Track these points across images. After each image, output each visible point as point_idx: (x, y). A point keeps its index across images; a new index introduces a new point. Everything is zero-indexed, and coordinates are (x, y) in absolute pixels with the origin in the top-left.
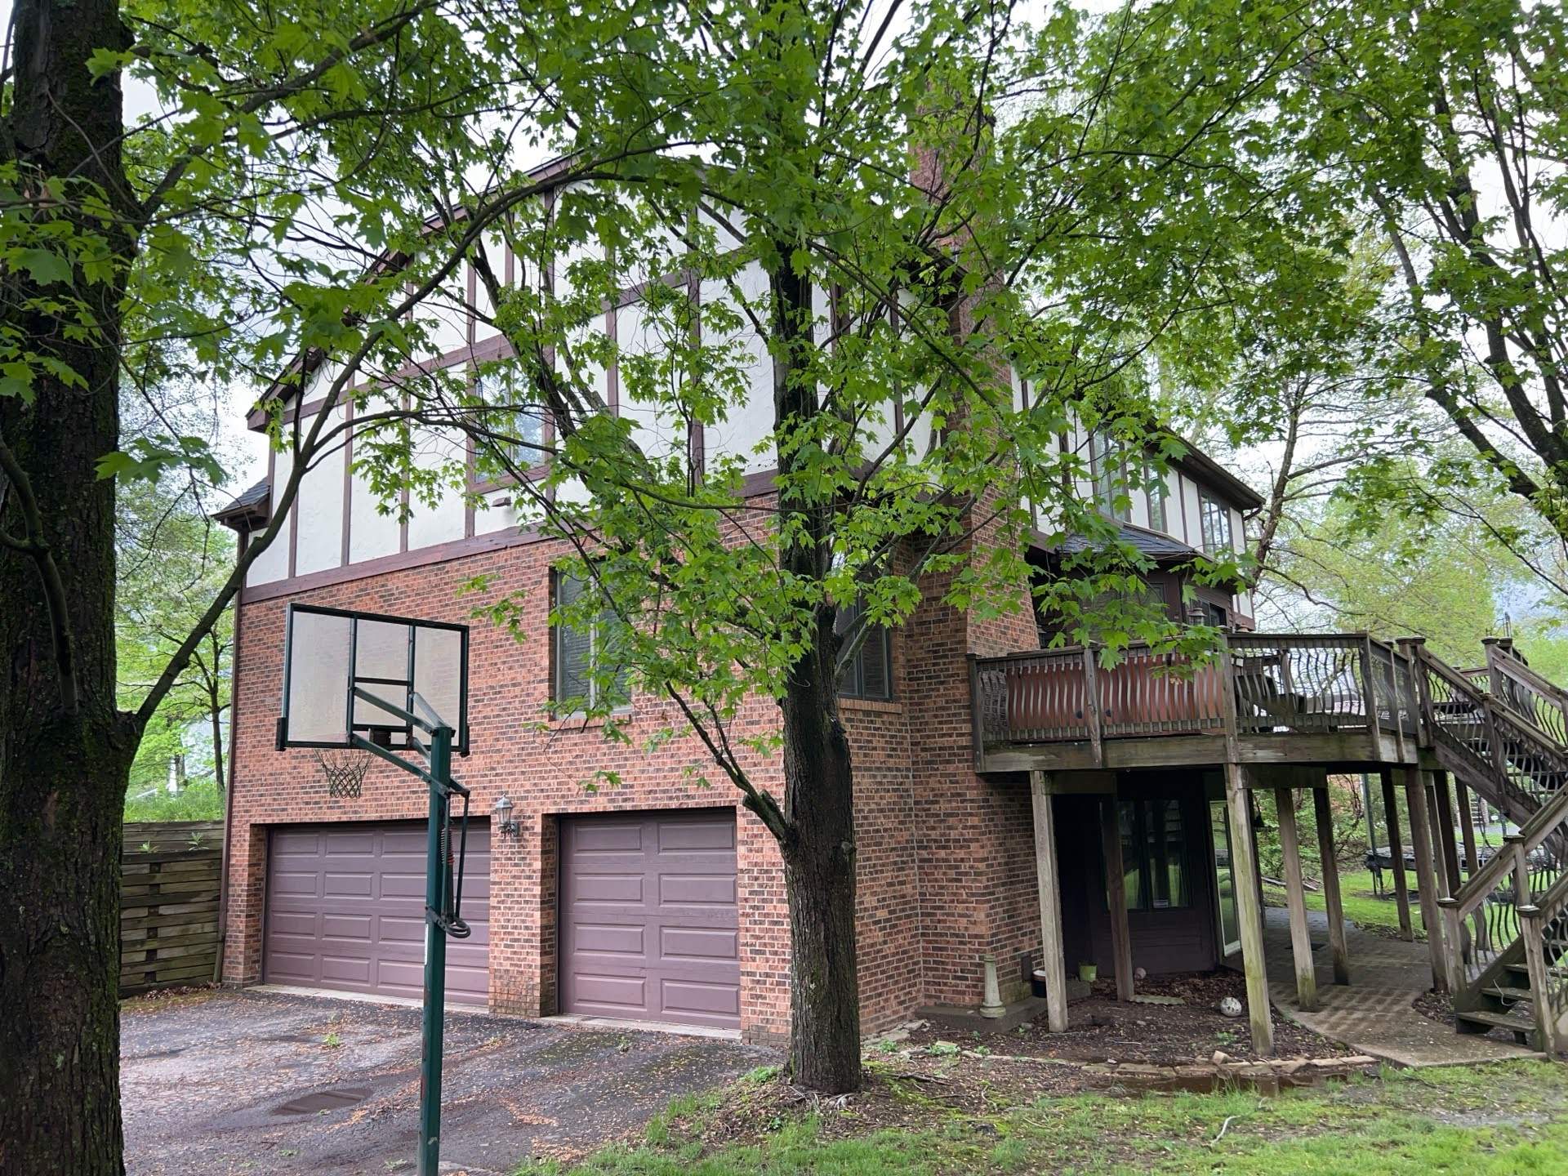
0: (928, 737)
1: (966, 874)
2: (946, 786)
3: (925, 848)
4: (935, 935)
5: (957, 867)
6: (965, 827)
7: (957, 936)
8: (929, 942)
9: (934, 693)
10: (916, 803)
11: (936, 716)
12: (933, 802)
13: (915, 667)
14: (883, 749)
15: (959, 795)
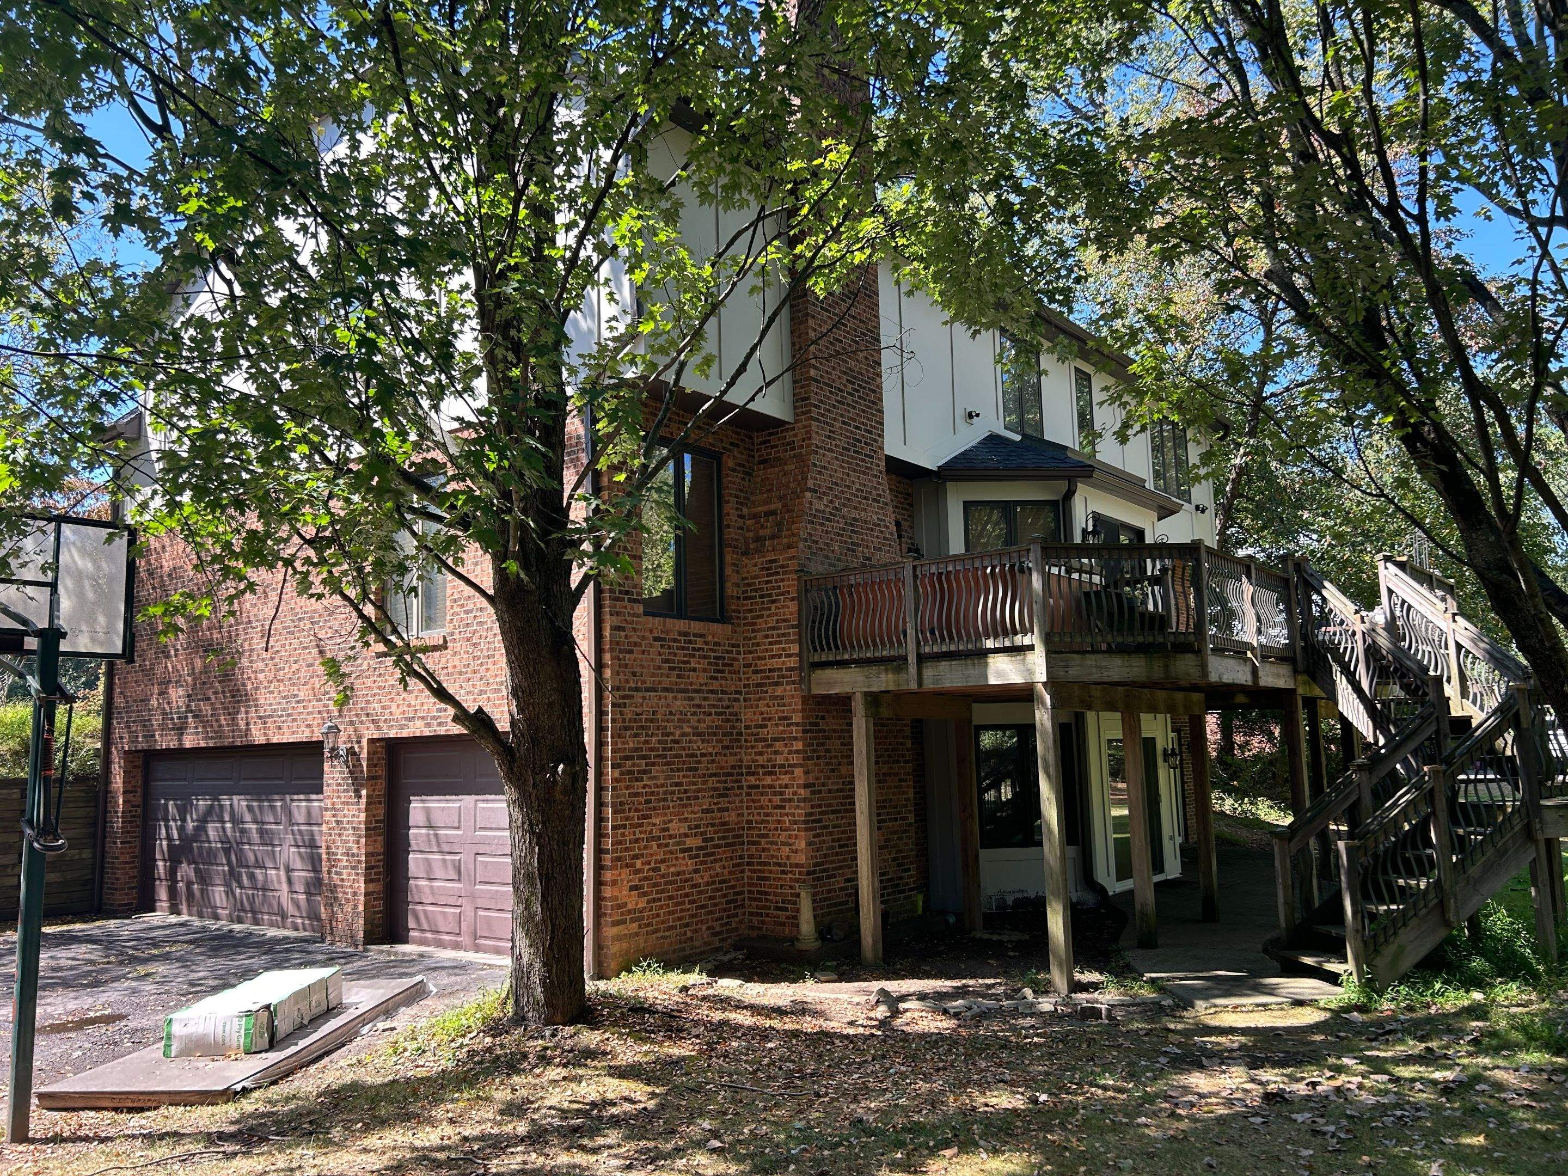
0: (759, 658)
1: (790, 800)
2: (773, 709)
3: (753, 774)
4: (760, 864)
5: (781, 794)
6: (790, 752)
7: (779, 865)
8: (754, 871)
9: (766, 613)
10: (747, 727)
11: (767, 637)
12: (762, 726)
13: (749, 585)
14: (704, 670)
15: (786, 718)
